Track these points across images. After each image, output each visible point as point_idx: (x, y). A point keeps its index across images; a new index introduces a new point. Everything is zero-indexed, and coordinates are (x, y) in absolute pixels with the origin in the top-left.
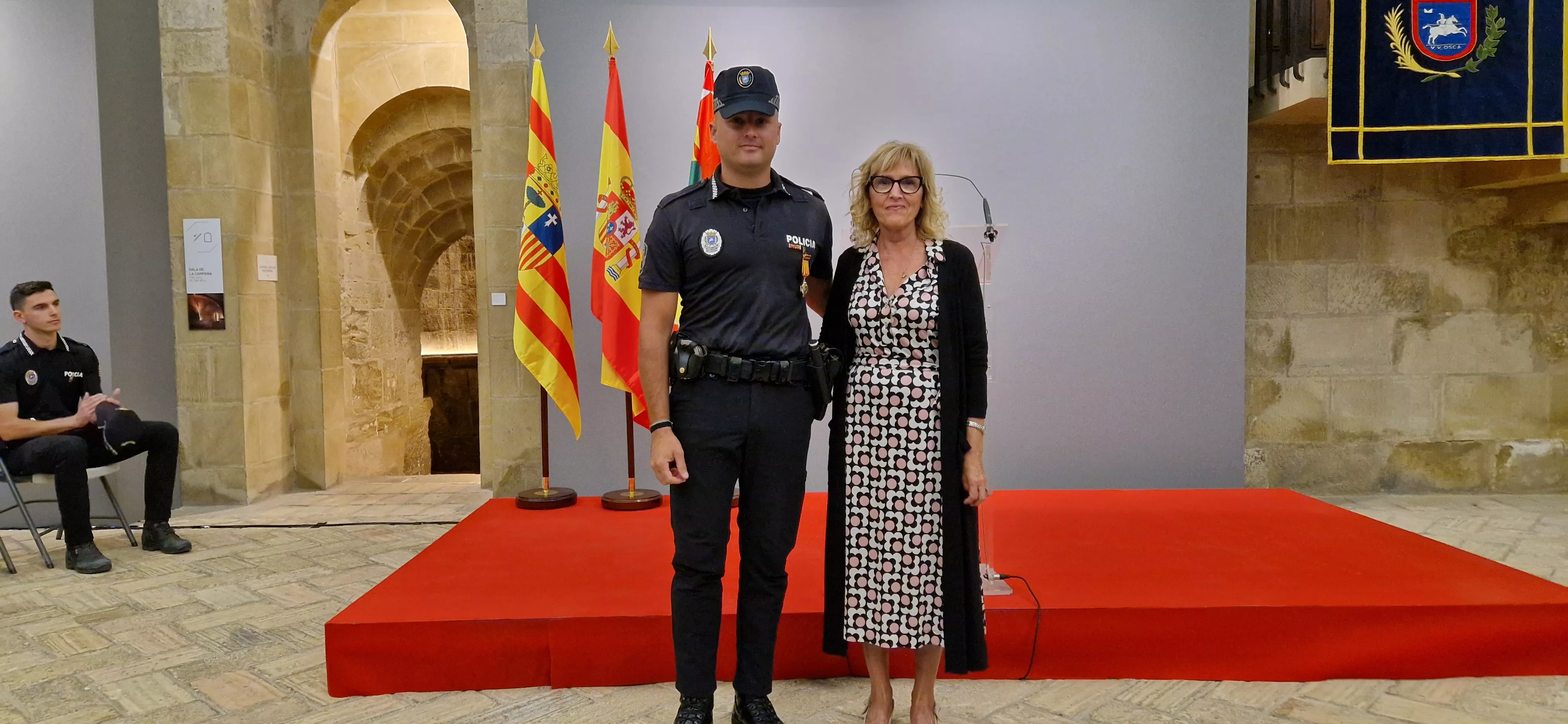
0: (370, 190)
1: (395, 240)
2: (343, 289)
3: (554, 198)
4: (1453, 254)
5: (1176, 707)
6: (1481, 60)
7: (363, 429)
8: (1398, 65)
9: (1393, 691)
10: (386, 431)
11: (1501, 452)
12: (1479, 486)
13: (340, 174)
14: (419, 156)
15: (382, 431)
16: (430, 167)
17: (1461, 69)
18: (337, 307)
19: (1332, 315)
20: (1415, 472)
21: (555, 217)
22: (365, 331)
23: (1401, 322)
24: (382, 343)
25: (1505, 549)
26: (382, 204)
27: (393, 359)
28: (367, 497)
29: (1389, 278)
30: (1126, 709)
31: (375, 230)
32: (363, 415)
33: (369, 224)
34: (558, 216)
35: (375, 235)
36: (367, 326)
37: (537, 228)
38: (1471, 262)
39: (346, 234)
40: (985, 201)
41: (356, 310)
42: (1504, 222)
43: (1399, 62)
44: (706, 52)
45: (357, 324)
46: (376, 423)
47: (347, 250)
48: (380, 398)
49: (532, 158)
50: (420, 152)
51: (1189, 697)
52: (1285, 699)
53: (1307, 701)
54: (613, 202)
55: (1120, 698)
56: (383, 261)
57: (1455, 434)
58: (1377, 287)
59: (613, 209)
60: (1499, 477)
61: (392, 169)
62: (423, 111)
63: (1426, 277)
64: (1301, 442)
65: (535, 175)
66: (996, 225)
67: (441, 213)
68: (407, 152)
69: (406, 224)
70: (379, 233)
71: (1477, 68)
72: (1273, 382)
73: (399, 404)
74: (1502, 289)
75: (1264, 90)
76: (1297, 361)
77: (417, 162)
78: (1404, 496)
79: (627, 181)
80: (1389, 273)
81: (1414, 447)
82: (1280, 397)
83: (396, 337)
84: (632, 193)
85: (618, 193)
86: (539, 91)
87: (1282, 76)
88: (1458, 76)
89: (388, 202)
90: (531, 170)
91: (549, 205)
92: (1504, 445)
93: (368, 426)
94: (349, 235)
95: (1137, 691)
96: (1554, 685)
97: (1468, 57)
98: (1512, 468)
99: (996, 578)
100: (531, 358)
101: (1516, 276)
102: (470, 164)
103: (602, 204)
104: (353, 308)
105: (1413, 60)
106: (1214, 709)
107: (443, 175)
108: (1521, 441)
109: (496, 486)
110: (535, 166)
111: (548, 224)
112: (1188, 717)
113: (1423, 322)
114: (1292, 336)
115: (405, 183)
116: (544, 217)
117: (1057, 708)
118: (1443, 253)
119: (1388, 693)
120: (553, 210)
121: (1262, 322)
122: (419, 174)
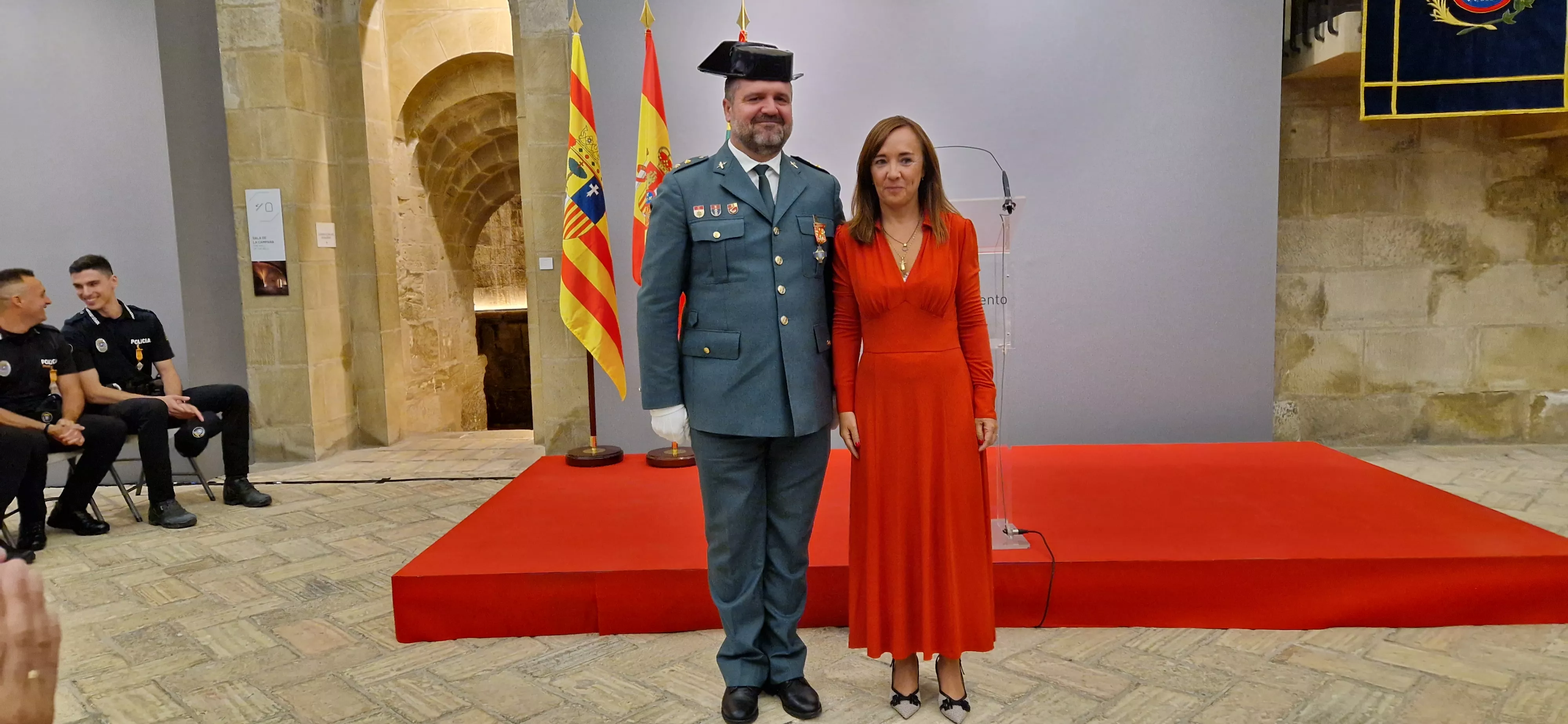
0: (421, 155)
1: (447, 204)
2: (399, 253)
3: (595, 168)
4: (1491, 206)
5: (1181, 653)
6: (1516, 13)
7: (422, 387)
8: (1434, 18)
9: (1392, 638)
10: (444, 388)
11: (1536, 402)
12: (1513, 436)
13: (392, 141)
14: (467, 120)
15: (439, 389)
16: (478, 131)
17: (1497, 21)
18: (393, 271)
19: (1367, 268)
20: (1446, 422)
21: (597, 187)
22: (420, 293)
23: (1437, 274)
24: (437, 303)
25: (1529, 499)
26: (432, 168)
27: (448, 319)
28: (426, 453)
29: (1426, 230)
30: (1133, 655)
31: (427, 194)
32: (420, 374)
33: (421, 189)
34: (600, 186)
35: (426, 200)
36: (422, 288)
37: (579, 198)
38: (1511, 214)
39: (399, 199)
40: (1004, 174)
41: (411, 272)
42: (1545, 172)
43: (1434, 15)
44: (740, 22)
45: (413, 286)
46: (434, 381)
47: (401, 214)
48: (436, 357)
49: (573, 130)
50: (468, 117)
51: (1194, 643)
52: (1285, 646)
53: (1307, 647)
54: (651, 172)
55: (1128, 645)
56: (436, 224)
57: (1489, 386)
58: (1413, 239)
59: (651, 179)
60: (1534, 427)
61: (441, 134)
62: (469, 77)
63: (1464, 229)
64: (1334, 394)
65: (576, 147)
66: (1015, 197)
67: (490, 175)
68: (455, 117)
69: (456, 187)
70: (430, 198)
71: (1513, 19)
72: (1306, 335)
73: (455, 362)
74: (1541, 239)
75: (1300, 45)
76: (1330, 314)
77: (465, 126)
78: (1436, 447)
79: (664, 151)
80: (1426, 225)
81: (1448, 399)
82: (1313, 350)
83: (450, 297)
84: (669, 162)
85: (656, 163)
86: (578, 64)
87: (1317, 29)
88: (1494, 28)
89: (439, 167)
90: (573, 142)
91: (590, 176)
92: (1539, 395)
93: (425, 384)
94: (403, 200)
95: (1145, 638)
96: (1550, 632)
97: (1504, 9)
98: (1548, 418)
99: (1015, 533)
100: (577, 323)
101: (1555, 228)
102: (516, 127)
103: (641, 174)
104: (408, 271)
105: (1448, 13)
106: (1216, 655)
107: (490, 139)
108: (1555, 391)
109: (548, 442)
110: (576, 137)
111: (590, 194)
112: (1191, 663)
113: (1460, 274)
114: (1326, 291)
115: (454, 147)
116: (586, 188)
117: (1069, 655)
118: (1481, 205)
119: (1386, 640)
120: (595, 181)
121: (1296, 276)
122: (468, 138)
